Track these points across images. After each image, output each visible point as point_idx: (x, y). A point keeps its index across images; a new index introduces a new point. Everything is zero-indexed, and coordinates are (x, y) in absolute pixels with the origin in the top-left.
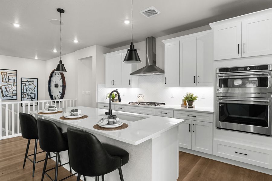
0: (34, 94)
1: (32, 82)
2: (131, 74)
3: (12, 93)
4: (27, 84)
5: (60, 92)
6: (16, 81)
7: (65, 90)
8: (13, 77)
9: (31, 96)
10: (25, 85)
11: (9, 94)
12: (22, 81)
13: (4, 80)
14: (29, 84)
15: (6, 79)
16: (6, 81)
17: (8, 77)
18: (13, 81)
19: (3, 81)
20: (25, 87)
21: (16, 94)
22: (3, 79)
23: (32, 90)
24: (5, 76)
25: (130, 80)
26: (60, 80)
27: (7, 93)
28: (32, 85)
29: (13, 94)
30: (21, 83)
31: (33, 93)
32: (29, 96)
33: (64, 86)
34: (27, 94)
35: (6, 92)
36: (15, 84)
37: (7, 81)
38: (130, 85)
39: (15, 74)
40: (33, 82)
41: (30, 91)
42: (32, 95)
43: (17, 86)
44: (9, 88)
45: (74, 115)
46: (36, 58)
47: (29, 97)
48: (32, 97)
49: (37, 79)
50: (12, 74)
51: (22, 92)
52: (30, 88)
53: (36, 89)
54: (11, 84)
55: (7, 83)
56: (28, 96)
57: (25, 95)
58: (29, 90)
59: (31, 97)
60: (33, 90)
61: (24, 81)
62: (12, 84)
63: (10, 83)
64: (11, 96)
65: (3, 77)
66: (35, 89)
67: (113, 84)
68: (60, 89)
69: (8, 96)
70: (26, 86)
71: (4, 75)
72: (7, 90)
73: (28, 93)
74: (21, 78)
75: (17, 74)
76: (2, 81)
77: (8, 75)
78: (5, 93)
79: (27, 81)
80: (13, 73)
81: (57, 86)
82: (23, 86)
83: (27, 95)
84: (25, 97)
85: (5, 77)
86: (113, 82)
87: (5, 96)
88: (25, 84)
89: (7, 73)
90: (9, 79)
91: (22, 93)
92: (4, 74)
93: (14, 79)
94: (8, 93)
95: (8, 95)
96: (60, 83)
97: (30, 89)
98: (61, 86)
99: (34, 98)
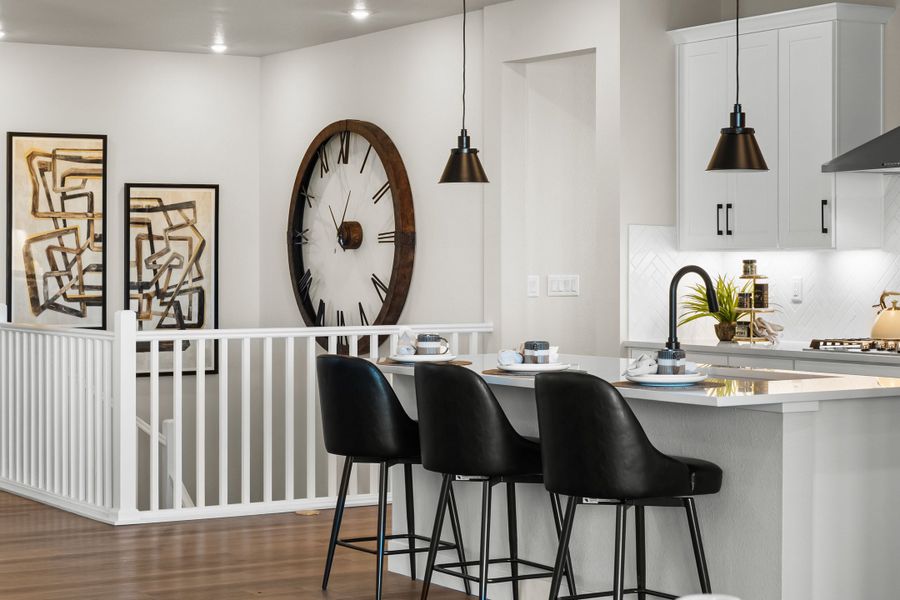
0: (196, 296)
1: (185, 211)
2: (825, 169)
3: (83, 287)
4: (159, 221)
5: (376, 281)
6: (98, 208)
7: (411, 265)
8: (84, 182)
9: (178, 306)
10: (144, 230)
11: (64, 295)
12: (133, 203)
13: (43, 207)
14: (172, 228)
15: (52, 194)
16: (52, 210)
17: (63, 184)
18: (81, 205)
19: (35, 211)
20: (146, 244)
21: (99, 293)
22: (36, 193)
23: (185, 266)
24: (48, 175)
25: (824, 202)
26: (377, 198)
27: (53, 288)
28: (187, 232)
29: (88, 294)
30: (128, 223)
31: (190, 285)
32: (169, 305)
33: (405, 240)
34: (160, 294)
35: (49, 279)
36: (98, 229)
37: (57, 207)
38: (825, 231)
39: (96, 161)
40: (188, 212)
41: (176, 277)
42: (183, 300)
43: (103, 238)
44: (64, 254)
45: (535, 360)
46: (219, 46)
47: (166, 314)
48: (185, 313)
49: (216, 187)
50: (79, 160)
51: (134, 278)
52: (176, 256)
53: (206, 262)
54: (75, 230)
55: (55, 219)
56: (164, 308)
57: (145, 302)
58: (171, 268)
59: (180, 317)
60: (189, 270)
61: (144, 204)
62: (82, 225)
63: (71, 223)
64: (76, 306)
65: (35, 184)
66: (202, 261)
67: (723, 228)
68: (379, 258)
69: (57, 308)
70: (151, 237)
71: (42, 171)
72: (54, 268)
73: (162, 286)
74: (128, 187)
75: (104, 161)
76: (30, 208)
77: (63, 167)
78: (45, 283)
79: (156, 204)
80: (85, 155)
81: (350, 236)
82: (139, 240)
83: (156, 301)
84: (148, 317)
85: (45, 185)
86: (723, 212)
87: (43, 308)
88: (149, 225)
89: (54, 156)
90: (64, 197)
91: (128, 286)
92: (40, 163)
93: (91, 196)
94: (61, 286)
95: (61, 301)
96: (378, 218)
97: (175, 262)
98: (382, 238)
99: (195, 320)
